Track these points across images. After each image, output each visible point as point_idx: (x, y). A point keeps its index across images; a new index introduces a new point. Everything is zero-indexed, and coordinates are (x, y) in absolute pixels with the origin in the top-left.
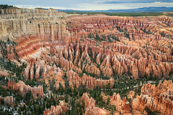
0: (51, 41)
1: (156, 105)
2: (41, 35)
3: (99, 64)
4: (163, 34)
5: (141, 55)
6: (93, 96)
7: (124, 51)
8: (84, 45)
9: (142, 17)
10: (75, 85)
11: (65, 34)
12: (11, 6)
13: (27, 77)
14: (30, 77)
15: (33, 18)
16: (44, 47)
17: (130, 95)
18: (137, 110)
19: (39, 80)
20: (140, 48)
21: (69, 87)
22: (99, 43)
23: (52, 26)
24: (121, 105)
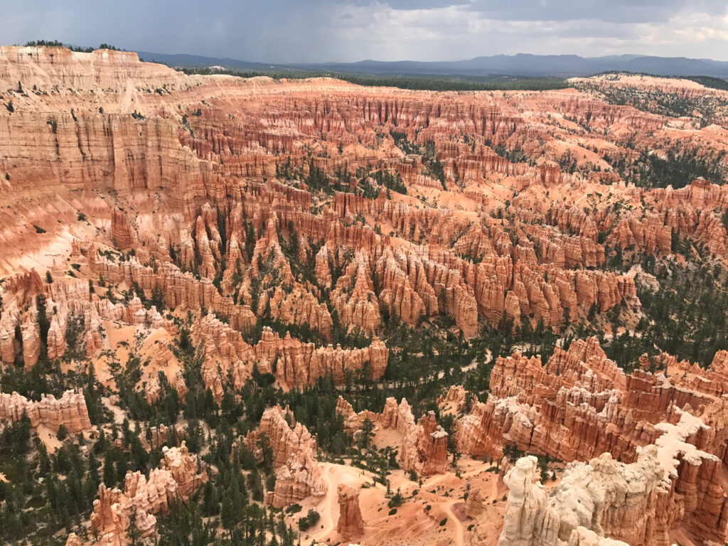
0: (113, 192)
1: (543, 436)
2: (67, 165)
3: (328, 285)
4: (569, 161)
5: (486, 245)
6: (306, 417)
7: (422, 232)
8: (262, 211)
9: (492, 95)
10: (230, 376)
11: (175, 162)
13: (9, 356)
14: (21, 353)
15: (20, 91)
16: (81, 222)
17: (451, 404)
18: (474, 458)
19: (65, 368)
20: (484, 219)
21: (204, 387)
22: (325, 202)
23: (116, 128)
24: (417, 444)
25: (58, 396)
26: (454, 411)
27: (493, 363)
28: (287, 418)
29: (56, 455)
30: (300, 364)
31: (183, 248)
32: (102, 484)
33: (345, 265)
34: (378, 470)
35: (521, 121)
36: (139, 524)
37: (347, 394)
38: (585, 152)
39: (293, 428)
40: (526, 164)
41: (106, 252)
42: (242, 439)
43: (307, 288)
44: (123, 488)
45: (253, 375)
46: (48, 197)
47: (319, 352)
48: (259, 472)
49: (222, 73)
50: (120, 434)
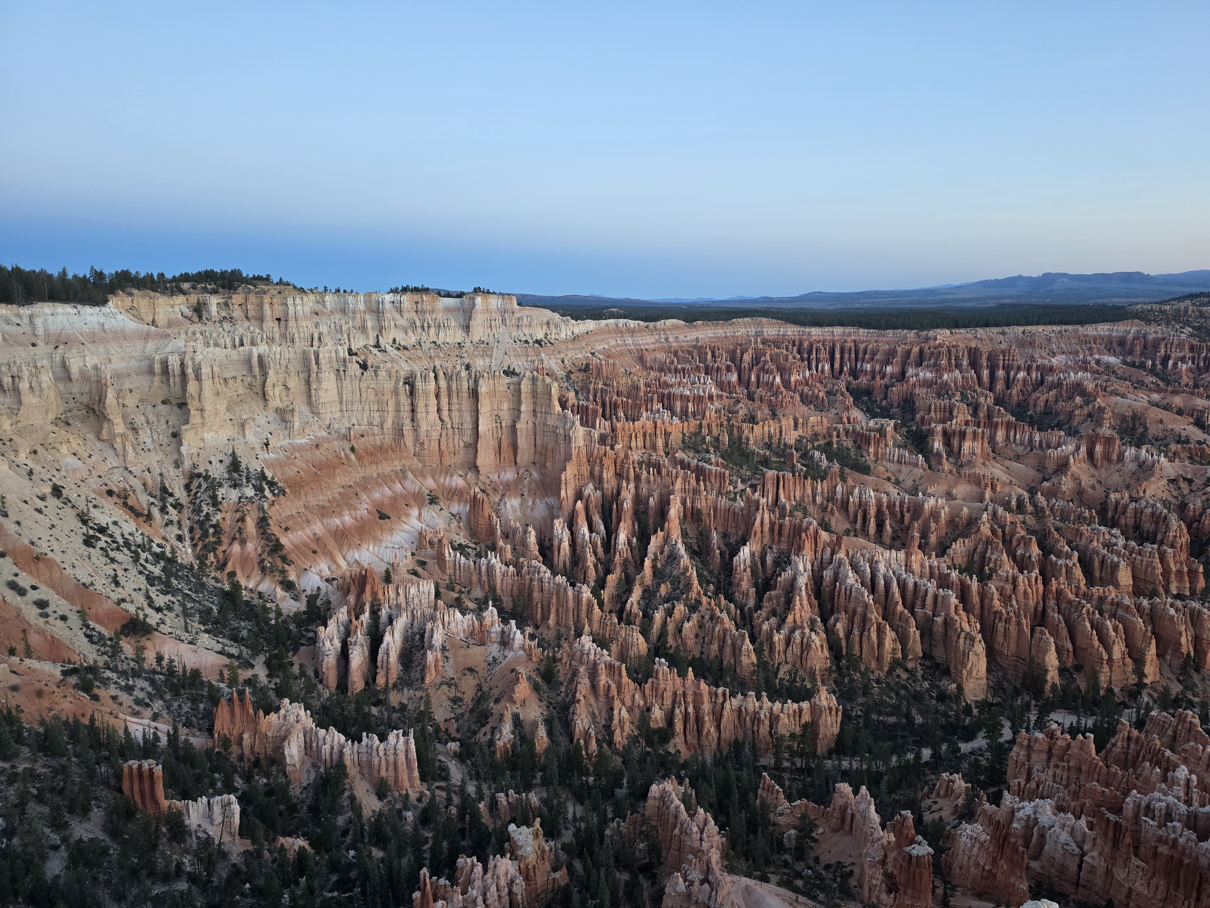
0: (475, 468)
1: (1100, 872)
2: (423, 436)
3: (751, 603)
4: (1134, 429)
5: (998, 554)
6: (714, 800)
7: (895, 531)
8: (661, 495)
9: (1003, 333)
10: (607, 727)
11: (553, 430)
12: (259, 278)
13: (332, 678)
14: (346, 677)
15: (377, 346)
16: (433, 506)
17: (941, 802)
18: (980, 896)
19: (394, 698)
20: (995, 514)
21: (572, 741)
22: (749, 483)
23: (483, 389)
24: (883, 862)
25: (383, 738)
26: (946, 814)
27: (1013, 742)
28: (685, 800)
29: (373, 820)
30: (707, 718)
31: (556, 543)
32: (425, 870)
33: (775, 575)
34: (822, 897)
35: (1051, 369)
37: (777, 771)
38: (1161, 414)
39: (692, 816)
40: (1062, 433)
41: (460, 545)
42: (618, 824)
43: (719, 605)
44: (453, 879)
45: (639, 728)
46: (396, 472)
47: (735, 702)
48: (641, 878)
49: (619, 317)
50: (456, 800)
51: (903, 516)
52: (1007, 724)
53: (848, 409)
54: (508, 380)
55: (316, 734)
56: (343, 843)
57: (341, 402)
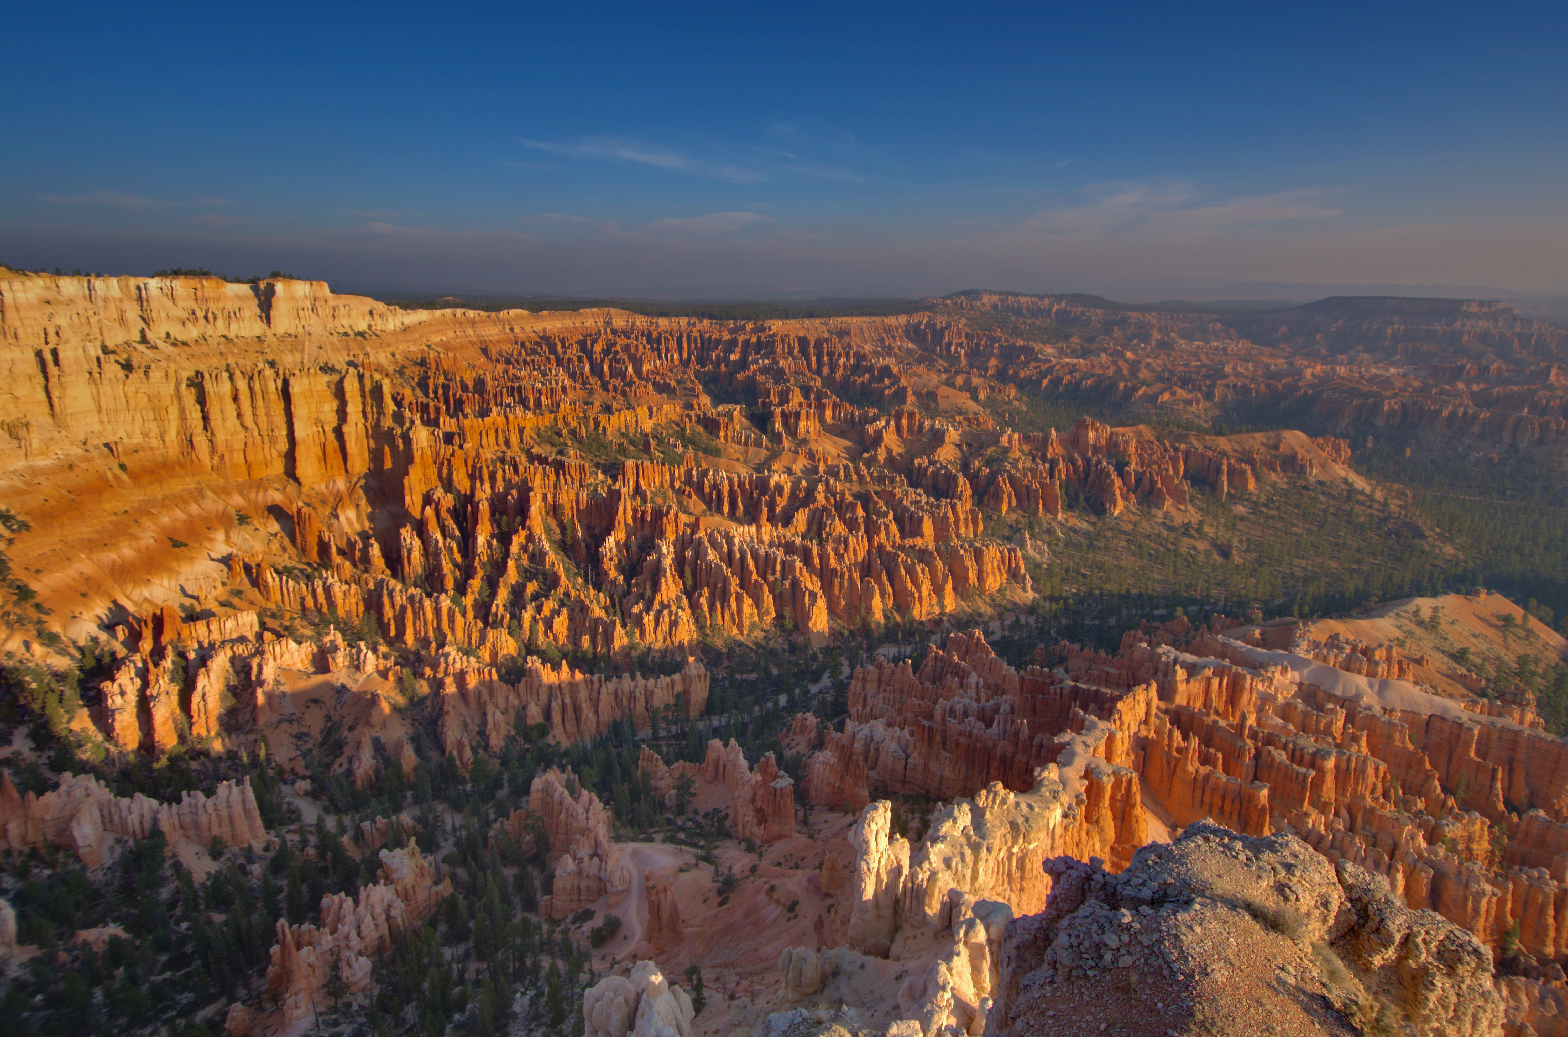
0: (295, 479)
2: (221, 447)
3: (620, 589)
6: (596, 779)
10: (481, 732)
13: (130, 737)
16: (244, 526)
17: (798, 738)
18: (832, 809)
23: (296, 388)
24: (753, 800)
25: (210, 792)
26: (802, 748)
27: (851, 677)
28: (569, 786)
29: (209, 883)
30: (584, 706)
32: (282, 922)
33: (641, 560)
34: (702, 843)
35: (865, 355)
36: (346, 973)
37: (655, 742)
39: (576, 799)
40: (876, 410)
42: (502, 823)
43: (588, 596)
44: (318, 922)
45: (516, 727)
46: (190, 493)
47: (611, 686)
48: (530, 868)
49: (456, 306)
50: (313, 839)
51: (752, 493)
52: (846, 663)
53: (697, 396)
54: (326, 378)
55: (117, 805)
56: (171, 917)
57: (99, 412)
